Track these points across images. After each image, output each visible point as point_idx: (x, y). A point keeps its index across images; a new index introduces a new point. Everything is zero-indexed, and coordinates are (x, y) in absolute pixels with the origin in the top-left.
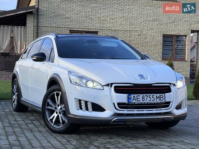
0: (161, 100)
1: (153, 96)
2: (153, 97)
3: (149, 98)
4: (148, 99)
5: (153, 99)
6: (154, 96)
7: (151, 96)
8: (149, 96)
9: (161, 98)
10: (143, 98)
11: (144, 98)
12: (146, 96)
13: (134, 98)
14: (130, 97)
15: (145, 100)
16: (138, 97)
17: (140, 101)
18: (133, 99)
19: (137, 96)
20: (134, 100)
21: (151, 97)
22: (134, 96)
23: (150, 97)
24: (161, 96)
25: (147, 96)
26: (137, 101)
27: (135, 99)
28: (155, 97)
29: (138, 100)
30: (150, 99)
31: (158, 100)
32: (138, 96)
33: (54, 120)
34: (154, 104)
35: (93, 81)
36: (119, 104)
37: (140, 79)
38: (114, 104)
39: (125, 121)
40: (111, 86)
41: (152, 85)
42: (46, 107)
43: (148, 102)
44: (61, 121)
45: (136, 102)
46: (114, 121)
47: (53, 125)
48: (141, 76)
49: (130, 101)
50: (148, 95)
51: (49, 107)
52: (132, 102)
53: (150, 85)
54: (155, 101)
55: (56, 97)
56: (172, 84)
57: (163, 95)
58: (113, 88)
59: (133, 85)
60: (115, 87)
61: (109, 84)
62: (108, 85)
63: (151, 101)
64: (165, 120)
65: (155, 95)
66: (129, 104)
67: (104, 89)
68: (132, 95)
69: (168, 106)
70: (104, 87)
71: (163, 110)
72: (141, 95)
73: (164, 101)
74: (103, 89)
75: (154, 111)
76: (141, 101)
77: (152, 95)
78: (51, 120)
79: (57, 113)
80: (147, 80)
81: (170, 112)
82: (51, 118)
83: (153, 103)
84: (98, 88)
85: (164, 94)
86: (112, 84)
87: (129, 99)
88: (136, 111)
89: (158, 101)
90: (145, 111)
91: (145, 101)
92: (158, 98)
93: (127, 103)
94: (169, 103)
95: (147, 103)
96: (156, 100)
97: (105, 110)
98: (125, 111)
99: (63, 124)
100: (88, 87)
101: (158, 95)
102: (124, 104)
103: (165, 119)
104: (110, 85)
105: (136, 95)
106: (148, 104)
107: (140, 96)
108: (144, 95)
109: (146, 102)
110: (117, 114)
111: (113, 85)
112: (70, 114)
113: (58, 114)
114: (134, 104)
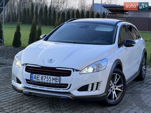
0: (56, 82)
1: (50, 77)
5: (50, 80)
9: (56, 80)
10: (42, 78)
12: (44, 76)
13: (35, 77)
14: (32, 75)
15: (44, 80)
16: (38, 77)
17: (39, 80)
20: (35, 79)
22: (35, 76)
23: (47, 78)
24: (56, 78)
26: (37, 79)
28: (52, 78)
30: (47, 80)
36: (26, 80)
41: (56, 68)
43: (45, 82)
49: (32, 79)
50: (46, 76)
54: (51, 82)
56: (76, 69)
57: (59, 78)
58: (25, 68)
61: (24, 64)
67: (21, 68)
69: (66, 87)
71: (61, 90)
72: (41, 76)
73: (59, 83)
75: (53, 90)
81: (69, 92)
87: (31, 77)
89: (54, 82)
92: (54, 80)
93: (30, 80)
94: (67, 85)
97: (21, 83)
98: (31, 86)
101: (54, 77)
110: (26, 87)
111: (26, 66)
114: (34, 81)
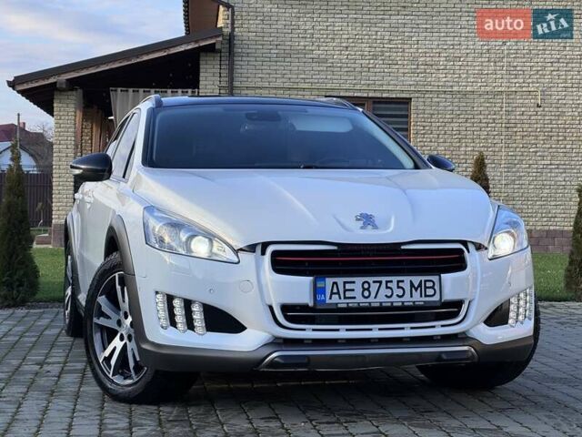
0: (426, 296)
1: (398, 282)
2: (401, 284)
3: (387, 287)
4: (384, 291)
5: (400, 292)
6: (403, 281)
7: (391, 281)
8: (387, 282)
9: (426, 287)
10: (364, 289)
11: (368, 289)
12: (374, 282)
13: (335, 290)
14: (320, 284)
15: (373, 295)
16: (348, 286)
17: (355, 298)
18: (332, 293)
19: (345, 283)
20: (335, 298)
21: (394, 285)
22: (335, 283)
23: (389, 285)
24: (426, 281)
25: (380, 282)
26: (345, 298)
27: (338, 293)
28: (407, 286)
29: (348, 294)
30: (389, 293)
31: (416, 295)
32: (348, 282)
33: (113, 362)
34: (403, 308)
35: (211, 237)
36: (286, 308)
37: (362, 228)
38: (271, 308)
39: (306, 361)
40: (263, 253)
41: (403, 247)
42: (95, 320)
43: (381, 303)
44: (132, 364)
45: (343, 300)
46: (273, 364)
47: (110, 376)
48: (367, 220)
49: (320, 298)
50: (384, 279)
51: (102, 321)
52: (328, 301)
53: (394, 248)
54: (407, 298)
55: (118, 287)
56: (473, 243)
57: (435, 278)
58: (267, 258)
59: (335, 248)
60: (274, 254)
61: (256, 245)
62: (252, 248)
63: (394, 298)
64: (445, 360)
65: (407, 279)
66: (319, 307)
67: (239, 262)
68: (329, 281)
69: (455, 315)
70: (240, 254)
71: (438, 329)
72: (359, 280)
73: (436, 298)
74: (236, 260)
75: (407, 331)
76: (360, 299)
77: (395, 279)
78: (108, 359)
79: (122, 339)
80: (385, 232)
81: (464, 333)
82: (107, 353)
83: (400, 304)
84: (225, 260)
85: (437, 277)
86: (265, 245)
87: (317, 291)
88: (343, 332)
89: (417, 297)
90: (375, 332)
91: (371, 299)
92: (416, 290)
93: (311, 304)
94: (458, 304)
95: (378, 305)
96: (411, 296)
97: (246, 328)
98: (309, 332)
99: (136, 373)
100: (193, 254)
101: (416, 280)
102: (304, 308)
103: (444, 357)
104: (259, 249)
105: (340, 281)
106: (381, 308)
107: (354, 282)
108: (370, 279)
109: (377, 300)
110: (281, 341)
111: (270, 249)
112: (147, 341)
113: (124, 342)
114: (335, 307)
